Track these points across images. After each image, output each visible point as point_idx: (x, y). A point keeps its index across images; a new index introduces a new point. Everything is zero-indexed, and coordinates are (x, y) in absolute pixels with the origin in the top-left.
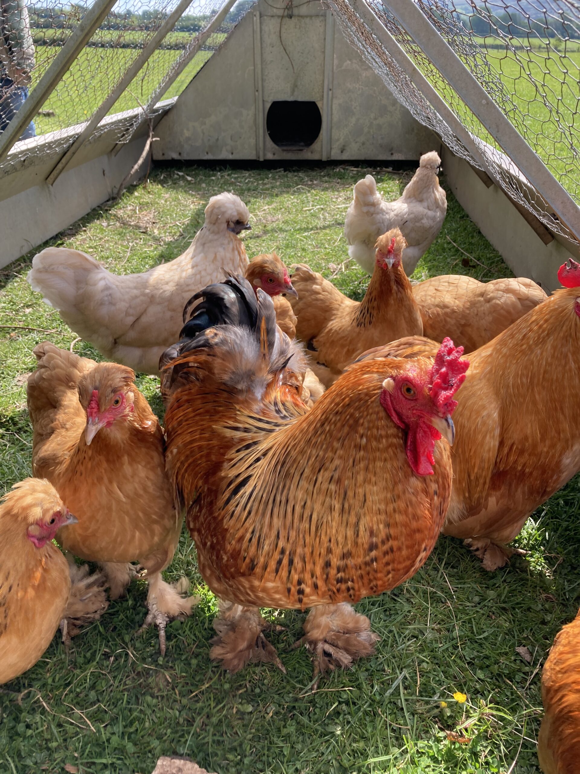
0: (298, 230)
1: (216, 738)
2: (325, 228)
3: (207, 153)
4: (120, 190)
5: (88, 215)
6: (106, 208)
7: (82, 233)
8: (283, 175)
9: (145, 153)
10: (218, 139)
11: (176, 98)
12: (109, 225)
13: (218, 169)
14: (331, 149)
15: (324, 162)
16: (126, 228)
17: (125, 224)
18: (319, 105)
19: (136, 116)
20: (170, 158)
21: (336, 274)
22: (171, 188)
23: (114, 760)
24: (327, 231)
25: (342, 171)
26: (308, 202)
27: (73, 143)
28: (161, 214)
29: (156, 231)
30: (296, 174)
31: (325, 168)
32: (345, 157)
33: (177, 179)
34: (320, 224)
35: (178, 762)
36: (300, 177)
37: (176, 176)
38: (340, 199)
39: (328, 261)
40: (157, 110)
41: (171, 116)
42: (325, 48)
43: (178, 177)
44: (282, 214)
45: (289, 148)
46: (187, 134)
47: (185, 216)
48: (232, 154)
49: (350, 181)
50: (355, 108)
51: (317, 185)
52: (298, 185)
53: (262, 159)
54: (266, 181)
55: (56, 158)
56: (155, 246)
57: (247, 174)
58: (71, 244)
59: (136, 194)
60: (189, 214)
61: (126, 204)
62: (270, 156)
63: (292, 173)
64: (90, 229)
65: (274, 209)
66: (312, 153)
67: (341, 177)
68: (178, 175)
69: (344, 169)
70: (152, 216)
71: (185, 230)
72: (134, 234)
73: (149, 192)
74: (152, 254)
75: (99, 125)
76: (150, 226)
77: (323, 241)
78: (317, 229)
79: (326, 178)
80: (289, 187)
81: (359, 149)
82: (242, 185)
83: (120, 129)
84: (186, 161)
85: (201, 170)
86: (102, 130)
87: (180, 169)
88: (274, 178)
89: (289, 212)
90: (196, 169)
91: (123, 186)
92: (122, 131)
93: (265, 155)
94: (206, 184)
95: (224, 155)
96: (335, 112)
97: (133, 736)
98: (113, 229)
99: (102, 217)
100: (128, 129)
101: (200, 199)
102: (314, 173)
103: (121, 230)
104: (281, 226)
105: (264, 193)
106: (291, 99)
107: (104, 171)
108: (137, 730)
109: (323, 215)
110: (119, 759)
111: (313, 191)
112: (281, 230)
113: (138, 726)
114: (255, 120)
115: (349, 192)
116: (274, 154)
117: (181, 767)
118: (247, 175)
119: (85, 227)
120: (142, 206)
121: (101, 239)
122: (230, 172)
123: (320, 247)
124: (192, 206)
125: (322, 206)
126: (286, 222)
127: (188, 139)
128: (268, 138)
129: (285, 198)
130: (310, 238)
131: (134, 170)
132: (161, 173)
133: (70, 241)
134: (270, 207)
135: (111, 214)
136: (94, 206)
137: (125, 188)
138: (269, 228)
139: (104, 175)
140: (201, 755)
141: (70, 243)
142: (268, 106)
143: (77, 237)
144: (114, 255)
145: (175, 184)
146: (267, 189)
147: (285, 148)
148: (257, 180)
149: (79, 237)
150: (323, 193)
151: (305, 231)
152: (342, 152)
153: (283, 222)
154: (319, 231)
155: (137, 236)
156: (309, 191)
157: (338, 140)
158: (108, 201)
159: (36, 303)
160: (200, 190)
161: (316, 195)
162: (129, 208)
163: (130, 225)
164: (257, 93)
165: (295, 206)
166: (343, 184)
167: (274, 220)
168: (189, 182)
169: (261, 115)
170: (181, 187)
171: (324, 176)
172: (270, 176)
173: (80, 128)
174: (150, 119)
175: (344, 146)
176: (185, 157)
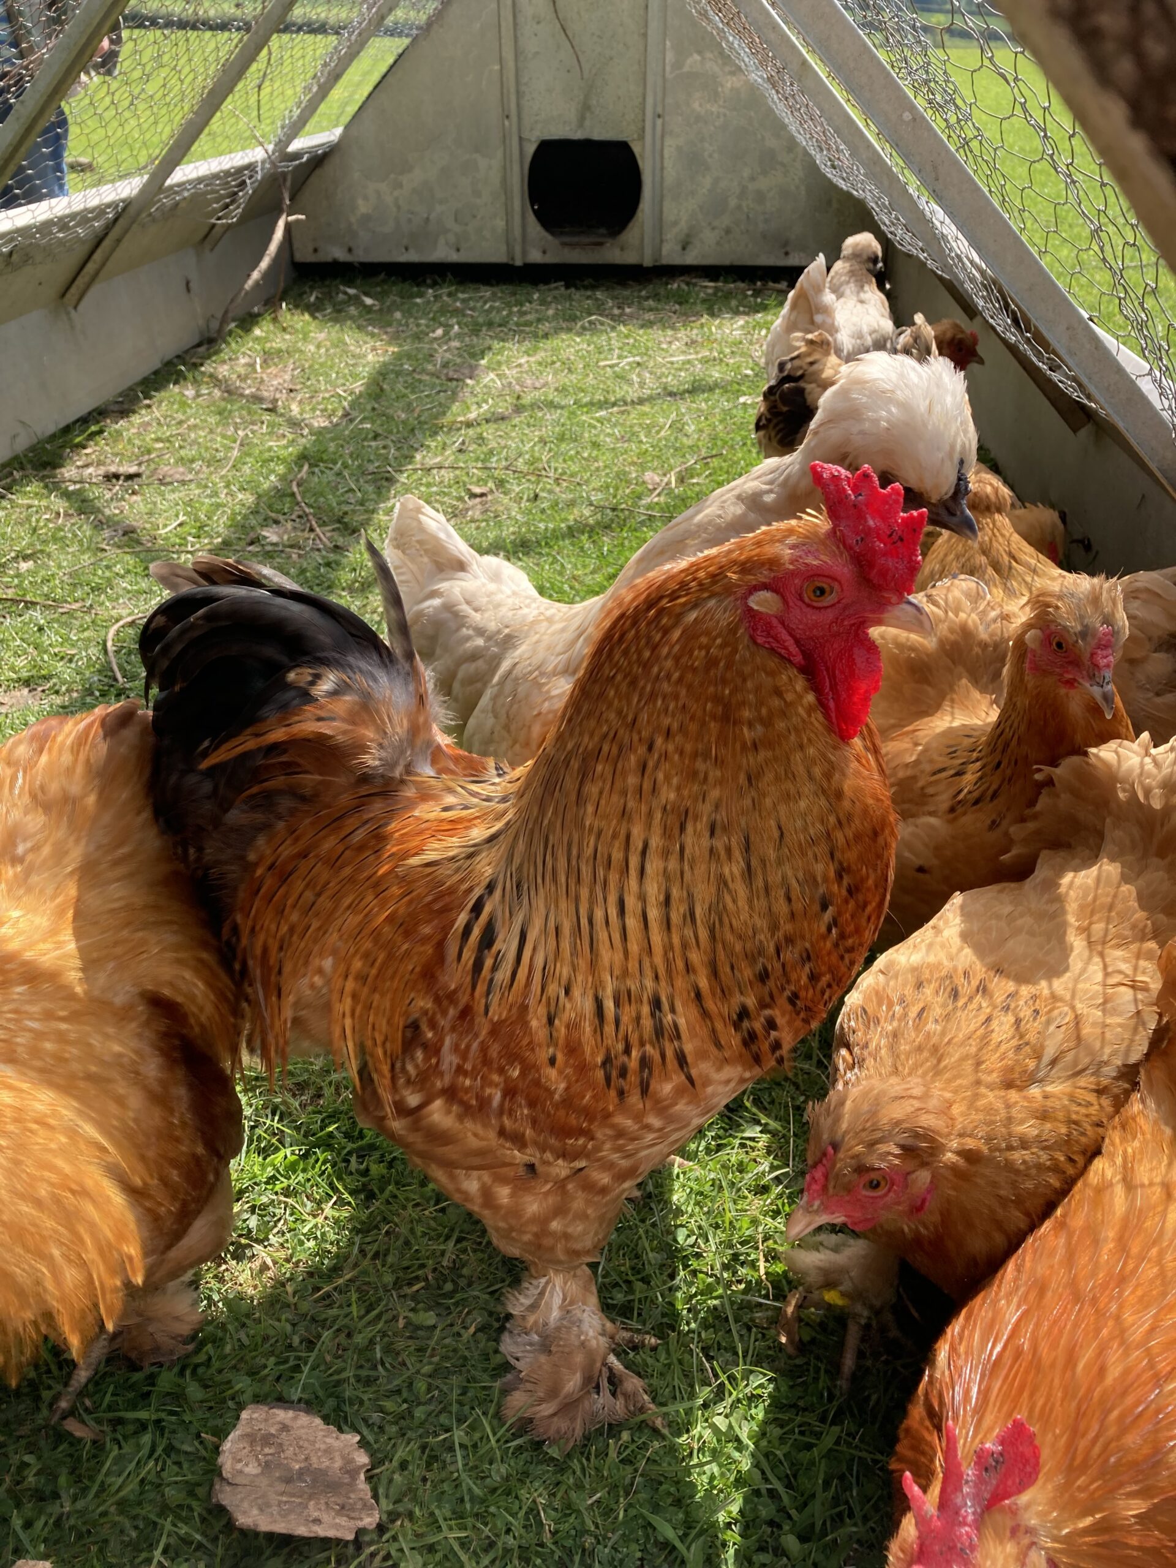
0: (586, 405)
1: (364, 1373)
2: (641, 401)
3: (407, 249)
4: (224, 321)
5: (156, 373)
6: (194, 360)
7: (143, 412)
8: (562, 296)
9: (273, 247)
10: (428, 219)
11: (338, 131)
12: (198, 395)
13: (429, 281)
14: (662, 241)
15: (648, 269)
16: (231, 402)
17: (231, 392)
18: (636, 149)
19: (251, 167)
20: (329, 259)
21: (659, 495)
22: (330, 320)
23: (163, 1415)
24: (646, 408)
25: (684, 287)
26: (610, 350)
27: (116, 220)
28: (306, 374)
29: (295, 408)
30: (589, 293)
31: (649, 281)
32: (691, 258)
33: (343, 302)
34: (632, 393)
35: (282, 1415)
36: (597, 299)
37: (341, 296)
38: (676, 344)
39: (643, 468)
40: (297, 155)
41: (328, 168)
42: (646, 26)
43: (345, 297)
44: (555, 374)
45: (575, 239)
46: (363, 207)
47: (355, 376)
48: (458, 250)
49: (699, 307)
50: (711, 156)
51: (631, 316)
52: (591, 314)
53: (518, 262)
54: (527, 307)
55: (81, 251)
56: (290, 437)
57: (486, 292)
58: (119, 433)
59: (257, 332)
60: (365, 371)
61: (235, 352)
62: (536, 256)
63: (583, 292)
64: (161, 402)
65: (540, 364)
66: (622, 249)
67: (682, 300)
68: (346, 293)
69: (688, 284)
70: (287, 377)
71: (352, 405)
72: (249, 413)
73: (284, 329)
74: (283, 453)
75: (168, 182)
76: (282, 396)
77: (636, 429)
78: (626, 404)
79: (651, 303)
80: (574, 319)
81: (718, 243)
82: (475, 314)
83: (217, 192)
84: (363, 264)
85: (394, 283)
86: (176, 193)
87: (350, 283)
88: (543, 302)
89: (570, 370)
90: (384, 281)
91: (230, 315)
92: (222, 197)
93: (524, 253)
94: (403, 312)
95: (442, 253)
96: (668, 163)
97: (200, 1370)
98: (205, 404)
99: (185, 379)
100: (236, 193)
101: (389, 343)
102: (627, 293)
103: (223, 404)
104: (551, 397)
105: (522, 332)
106: (578, 135)
107: (188, 283)
108: (210, 1359)
109: (639, 375)
110: (172, 1413)
111: (622, 328)
112: (551, 405)
113: (212, 1352)
114: (504, 181)
115: (695, 331)
116: (544, 252)
117: (288, 1422)
118: (488, 294)
119: (150, 398)
120: (268, 357)
121: (181, 423)
122: (453, 288)
123: (629, 441)
124: (370, 357)
125: (638, 359)
126: (562, 390)
127: (366, 219)
128: (531, 218)
129: (563, 340)
130: (609, 421)
131: (250, 283)
132: (312, 288)
133: (117, 427)
134: (532, 359)
135: (203, 373)
136: (169, 354)
137: (234, 320)
138: (527, 400)
139: (188, 290)
140: (331, 1403)
141: (117, 431)
142: (531, 149)
143: (132, 419)
144: (207, 456)
145: (339, 311)
146: (528, 324)
147: (567, 239)
148: (509, 305)
149: (136, 419)
150: (641, 332)
151: (601, 408)
152: (684, 249)
153: (557, 390)
154: (629, 408)
155: (256, 417)
156: (613, 328)
157: (675, 223)
158: (199, 345)
159: (42, 551)
160: (390, 325)
161: (627, 337)
162: (242, 361)
163: (242, 395)
164: (507, 123)
165: (583, 357)
166: (685, 314)
167: (538, 385)
168: (368, 309)
169: (516, 168)
170: (352, 318)
171: (647, 298)
172: (536, 296)
173: (128, 188)
174: (284, 175)
175: (688, 235)
176: (361, 256)
